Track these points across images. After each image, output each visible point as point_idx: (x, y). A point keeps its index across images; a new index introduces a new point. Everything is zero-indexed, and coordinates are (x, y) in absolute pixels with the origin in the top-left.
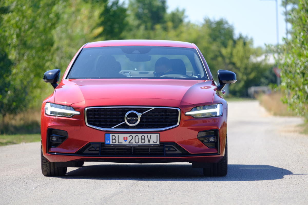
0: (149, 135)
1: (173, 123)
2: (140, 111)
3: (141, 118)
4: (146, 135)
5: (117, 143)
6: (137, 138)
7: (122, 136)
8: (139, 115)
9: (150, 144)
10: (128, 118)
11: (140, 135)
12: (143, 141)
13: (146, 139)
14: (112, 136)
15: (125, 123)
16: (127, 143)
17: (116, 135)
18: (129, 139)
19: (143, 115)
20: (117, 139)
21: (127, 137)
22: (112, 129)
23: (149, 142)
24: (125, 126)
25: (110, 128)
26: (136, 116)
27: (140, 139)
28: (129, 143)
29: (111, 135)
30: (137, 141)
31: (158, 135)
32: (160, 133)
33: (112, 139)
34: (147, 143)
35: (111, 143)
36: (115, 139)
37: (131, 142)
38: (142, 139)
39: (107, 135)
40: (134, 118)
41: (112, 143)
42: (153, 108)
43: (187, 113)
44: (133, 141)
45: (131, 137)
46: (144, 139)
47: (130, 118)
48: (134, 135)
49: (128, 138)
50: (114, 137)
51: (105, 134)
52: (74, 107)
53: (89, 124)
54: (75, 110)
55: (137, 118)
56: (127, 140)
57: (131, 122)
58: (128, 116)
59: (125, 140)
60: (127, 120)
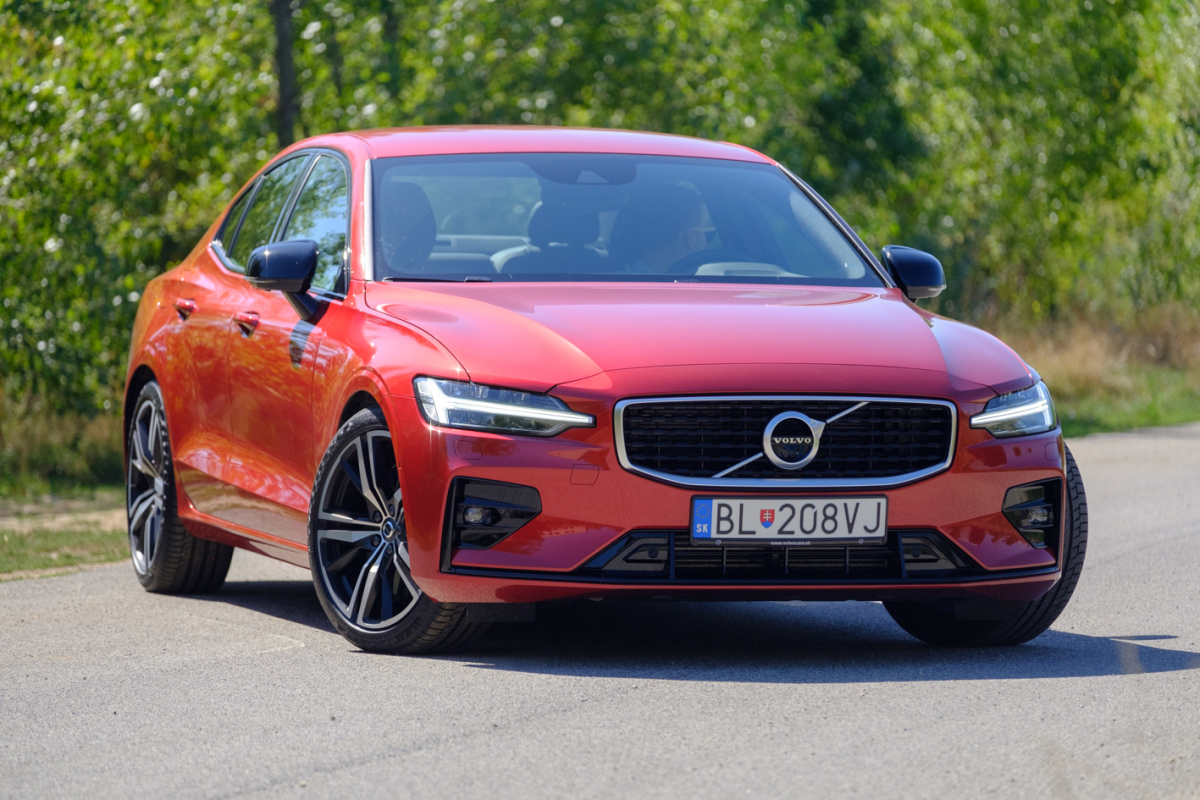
0: (851, 503)
1: (930, 458)
2: (820, 411)
3: (823, 440)
4: (839, 503)
5: (735, 534)
6: (809, 512)
7: (753, 507)
8: (817, 428)
9: (855, 534)
10: (777, 441)
11: (820, 504)
12: (829, 525)
13: (841, 517)
14: (720, 506)
15: (765, 456)
16: (771, 533)
17: (735, 504)
18: (781, 518)
19: (827, 425)
20: (735, 518)
21: (772, 512)
22: (717, 481)
23: (850, 527)
24: (764, 468)
25: (709, 476)
26: (806, 431)
27: (820, 518)
28: (781, 531)
29: (715, 502)
30: (808, 526)
31: (883, 501)
32: (886, 493)
33: (720, 519)
34: (842, 532)
35: (714, 535)
36: (728, 518)
37: (786, 529)
38: (827, 518)
39: (699, 504)
40: (799, 441)
41: (719, 532)
42: (864, 401)
43: (975, 421)
44: (794, 525)
45: (788, 512)
46: (833, 518)
47: (785, 440)
48: (798, 504)
49: (777, 513)
50: (725, 512)
51: (693, 498)
52: (566, 399)
53: (632, 461)
54: (569, 407)
55: (807, 440)
56: (771, 521)
57: (786, 454)
58: (776, 433)
59: (767, 523)
60: (775, 446)
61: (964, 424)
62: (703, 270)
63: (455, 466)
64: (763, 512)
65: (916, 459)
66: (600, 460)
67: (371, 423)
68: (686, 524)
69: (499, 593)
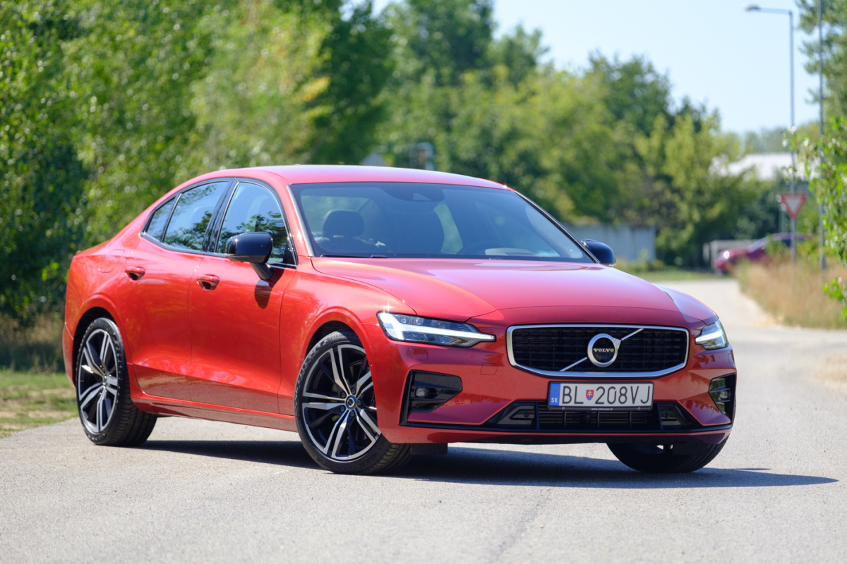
0: (635, 386)
1: (675, 361)
2: (618, 334)
3: (619, 351)
4: (628, 386)
5: (572, 404)
6: (612, 391)
7: (583, 388)
8: (617, 343)
9: (636, 404)
10: (596, 350)
11: (618, 386)
12: (623, 399)
13: (629, 394)
14: (565, 387)
15: (588, 359)
16: (592, 403)
17: (572, 386)
18: (597, 394)
19: (622, 342)
20: (573, 394)
21: (592, 391)
22: (562, 373)
23: (634, 400)
24: (588, 366)
25: (558, 370)
26: (611, 345)
27: (618, 395)
28: (597, 402)
29: (562, 385)
30: (611, 399)
31: (651, 385)
32: (653, 381)
33: (564, 395)
34: (629, 403)
35: (561, 404)
36: (569, 395)
37: (600, 401)
38: (621, 395)
39: (553, 387)
40: (607, 350)
41: (563, 402)
42: (641, 328)
43: (698, 340)
44: (604, 399)
45: (601, 391)
46: (625, 395)
47: (600, 350)
48: (607, 386)
49: (595, 392)
50: (567, 391)
51: (549, 383)
52: (477, 325)
53: (517, 361)
54: (479, 331)
55: (612, 350)
56: (592, 396)
57: (600, 358)
58: (595, 346)
59: (589, 398)
60: (594, 353)
61: (692, 341)
62: (488, 252)
63: (411, 364)
64: (588, 391)
65: (667, 361)
66: (498, 361)
67: (341, 340)
68: (544, 397)
69: (430, 437)
